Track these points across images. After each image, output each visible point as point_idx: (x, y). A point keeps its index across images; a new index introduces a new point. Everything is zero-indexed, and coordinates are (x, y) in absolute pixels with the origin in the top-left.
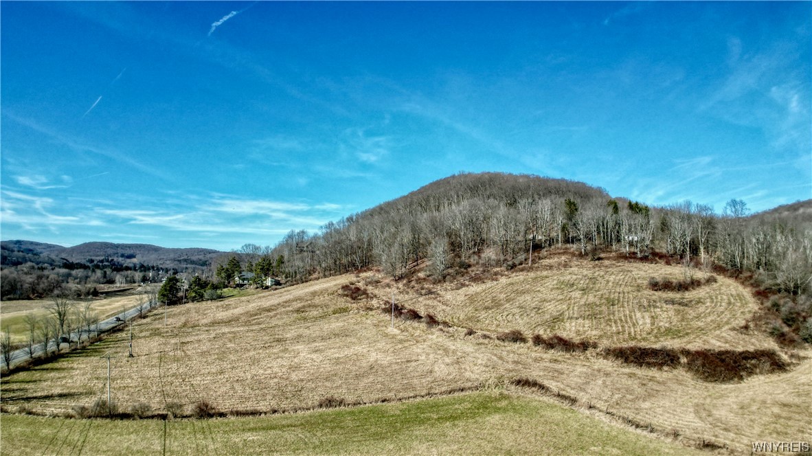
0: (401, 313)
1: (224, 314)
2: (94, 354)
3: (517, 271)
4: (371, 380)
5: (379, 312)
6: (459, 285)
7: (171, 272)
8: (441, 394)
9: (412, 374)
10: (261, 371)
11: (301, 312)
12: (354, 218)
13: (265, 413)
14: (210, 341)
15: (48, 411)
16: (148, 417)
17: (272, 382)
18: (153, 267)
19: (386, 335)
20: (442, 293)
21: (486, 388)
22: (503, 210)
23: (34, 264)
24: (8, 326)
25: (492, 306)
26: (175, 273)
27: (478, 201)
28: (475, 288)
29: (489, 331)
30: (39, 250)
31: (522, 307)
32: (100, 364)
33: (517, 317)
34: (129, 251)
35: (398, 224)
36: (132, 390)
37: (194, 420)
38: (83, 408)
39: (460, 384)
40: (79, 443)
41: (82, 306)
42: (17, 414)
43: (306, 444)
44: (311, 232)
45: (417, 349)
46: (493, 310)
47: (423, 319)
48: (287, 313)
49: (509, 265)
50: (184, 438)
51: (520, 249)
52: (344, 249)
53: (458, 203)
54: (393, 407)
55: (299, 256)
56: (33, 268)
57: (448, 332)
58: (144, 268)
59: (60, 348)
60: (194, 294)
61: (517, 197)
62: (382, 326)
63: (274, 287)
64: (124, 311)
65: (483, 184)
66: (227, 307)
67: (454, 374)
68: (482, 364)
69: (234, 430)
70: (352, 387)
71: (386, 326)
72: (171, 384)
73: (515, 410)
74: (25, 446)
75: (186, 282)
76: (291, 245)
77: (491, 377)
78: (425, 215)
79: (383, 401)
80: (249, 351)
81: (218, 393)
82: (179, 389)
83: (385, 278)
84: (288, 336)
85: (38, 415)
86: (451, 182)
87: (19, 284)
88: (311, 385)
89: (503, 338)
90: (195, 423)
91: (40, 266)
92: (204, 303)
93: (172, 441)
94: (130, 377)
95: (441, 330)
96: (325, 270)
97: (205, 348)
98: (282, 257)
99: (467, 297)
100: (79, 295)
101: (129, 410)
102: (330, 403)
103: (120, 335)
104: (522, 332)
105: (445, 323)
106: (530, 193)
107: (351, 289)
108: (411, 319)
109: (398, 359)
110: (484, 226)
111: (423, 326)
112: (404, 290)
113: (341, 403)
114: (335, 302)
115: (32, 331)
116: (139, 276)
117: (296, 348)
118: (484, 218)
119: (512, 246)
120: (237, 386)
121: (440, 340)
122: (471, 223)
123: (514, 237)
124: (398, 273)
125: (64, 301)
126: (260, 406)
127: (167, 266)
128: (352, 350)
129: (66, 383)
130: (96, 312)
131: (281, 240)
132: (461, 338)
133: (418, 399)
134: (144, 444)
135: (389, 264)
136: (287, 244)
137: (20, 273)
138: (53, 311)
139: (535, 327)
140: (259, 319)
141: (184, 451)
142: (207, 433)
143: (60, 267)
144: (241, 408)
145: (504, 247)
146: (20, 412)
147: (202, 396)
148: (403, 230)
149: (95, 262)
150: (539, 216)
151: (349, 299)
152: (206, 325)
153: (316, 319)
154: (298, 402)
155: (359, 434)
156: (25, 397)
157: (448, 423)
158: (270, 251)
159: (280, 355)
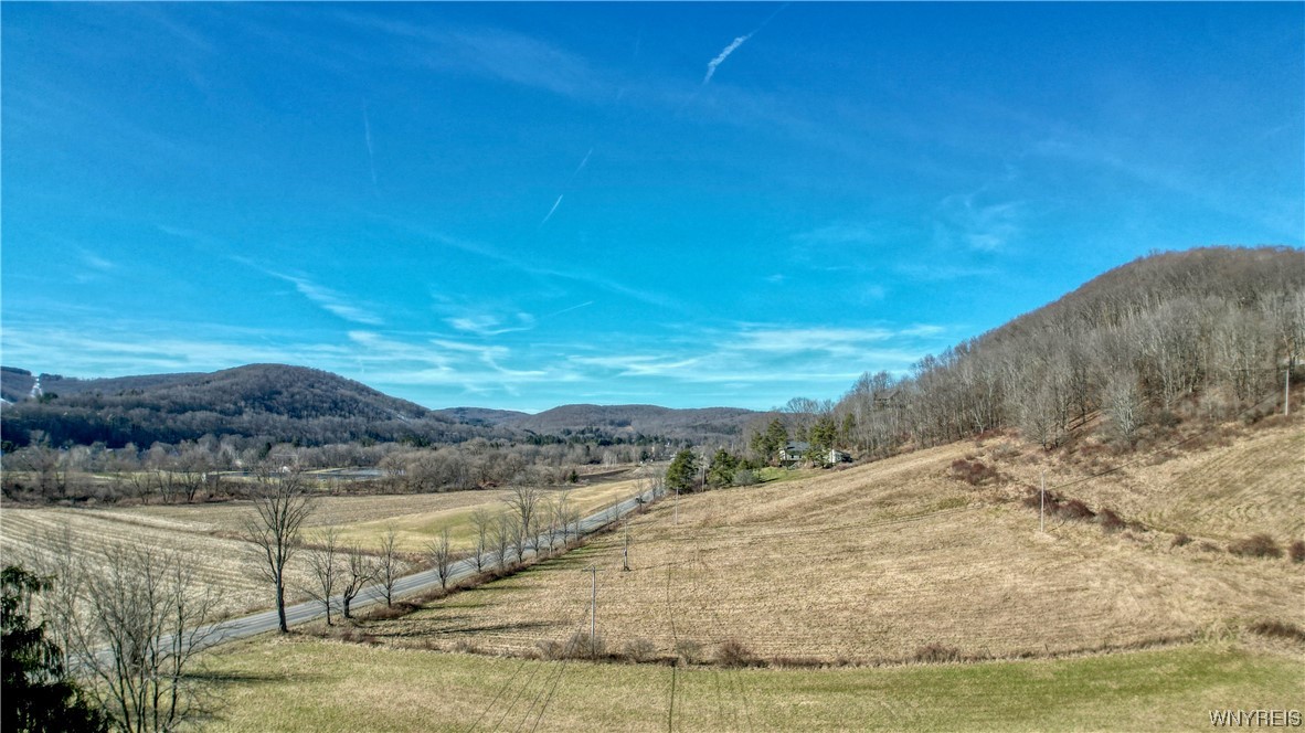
0: (1057, 507)
1: (764, 506)
2: (572, 566)
3: (1264, 427)
4: (1005, 619)
5: (1019, 506)
6: (1162, 457)
7: (683, 444)
8: (1127, 647)
9: (1077, 612)
10: (823, 598)
11: (886, 505)
12: (969, 346)
13: (829, 665)
14: (743, 548)
15: (500, 648)
16: (647, 662)
17: (841, 616)
18: (656, 439)
19: (1032, 545)
20: (1131, 471)
21: (1206, 639)
22: (1234, 315)
23: (485, 440)
24: (445, 528)
25: (1221, 492)
26: (688, 446)
27: (1187, 301)
28: (1190, 461)
29: (1215, 537)
30: (492, 421)
31: (1273, 493)
32: (581, 581)
33: (1265, 511)
34: (621, 416)
35: (1046, 353)
36: (627, 620)
37: (717, 669)
38: (553, 645)
39: (1160, 632)
40: (544, 697)
41: (555, 497)
42: (452, 653)
43: (892, 718)
44: (897, 374)
45: (1086, 570)
46: (1222, 500)
47: (1096, 518)
48: (863, 506)
49: (1249, 417)
50: (701, 695)
51: (1269, 385)
52: (954, 400)
53: (1153, 307)
54: (1041, 667)
55: (879, 414)
56: (484, 445)
57: (1141, 540)
58: (643, 439)
59: (523, 557)
60: (718, 477)
61: (1256, 289)
62: (1024, 530)
63: (841, 465)
64: (617, 502)
65: (1194, 270)
66: (769, 497)
67: (1152, 614)
68: (1200, 597)
69: (778, 689)
70: (972, 629)
71: (1030, 530)
72: (685, 613)
73: (1253, 677)
74: (461, 699)
75: (705, 458)
76: (866, 397)
77: (1215, 619)
78: (1093, 334)
79: (1025, 656)
80: (804, 565)
81: (756, 631)
82: (696, 621)
83: (1028, 447)
84: (867, 543)
85: (485, 653)
86: (1136, 271)
87: (463, 468)
88: (903, 624)
89: (1240, 549)
90: (720, 674)
91: (494, 442)
92: (734, 490)
93: (683, 699)
94: (624, 600)
95: (1129, 536)
96: (924, 435)
97: (735, 560)
98: (852, 416)
99: (1176, 477)
100: (551, 482)
101: (621, 650)
102: (934, 653)
103: (611, 538)
104: (1273, 539)
105: (1137, 525)
106: (1280, 280)
107: (968, 467)
108: (1075, 518)
109: (1053, 586)
110: (1202, 346)
111: (1097, 529)
112: (1062, 467)
113: (953, 655)
114: (942, 489)
115: (482, 533)
116: (636, 452)
117: (880, 562)
118: (1202, 331)
119: (1254, 381)
120: (785, 620)
121: (1128, 553)
122: (1178, 343)
123: (1257, 364)
124: (1050, 437)
125: (530, 490)
126: (820, 653)
127: (676, 436)
128: (972, 569)
129: (531, 607)
130: (576, 504)
131: (849, 389)
132: (1166, 550)
133: (1086, 656)
134: (641, 701)
135: (1033, 423)
136: (859, 396)
137: (465, 452)
138: (514, 504)
139: (1295, 529)
140: (818, 515)
141: (700, 715)
142: (738, 690)
143: (523, 443)
144: (791, 654)
145: (1241, 381)
146: (457, 650)
147: (730, 631)
148: (1055, 363)
149: (573, 434)
150: (1297, 322)
151: (965, 483)
152: (737, 524)
153: (911, 516)
154: (882, 651)
155: (982, 709)
156: (466, 628)
157: (1136, 698)
158: (832, 408)
159: (854, 573)
